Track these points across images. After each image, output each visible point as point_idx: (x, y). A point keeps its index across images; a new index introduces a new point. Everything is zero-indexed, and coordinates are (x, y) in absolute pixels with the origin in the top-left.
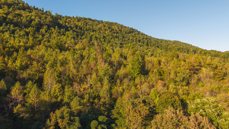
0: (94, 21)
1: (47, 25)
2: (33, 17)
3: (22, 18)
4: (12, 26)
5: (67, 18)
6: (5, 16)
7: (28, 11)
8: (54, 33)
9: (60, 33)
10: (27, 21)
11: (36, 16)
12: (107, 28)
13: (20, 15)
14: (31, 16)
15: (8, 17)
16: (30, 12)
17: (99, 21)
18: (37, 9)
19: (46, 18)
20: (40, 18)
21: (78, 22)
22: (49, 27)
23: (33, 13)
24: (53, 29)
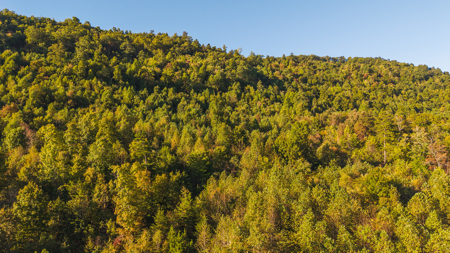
0: (324, 60)
1: (238, 80)
2: (210, 67)
3: (189, 71)
4: (171, 90)
5: (271, 60)
6: (158, 70)
7: (200, 56)
8: (256, 98)
9: (267, 96)
10: (198, 76)
11: (215, 64)
12: (366, 73)
13: (185, 66)
14: (207, 64)
15: (165, 71)
16: (203, 57)
17: (335, 60)
18: (214, 49)
19: (235, 65)
20: (224, 67)
21: (295, 65)
22: (243, 85)
23: (210, 59)
24: (252, 89)
